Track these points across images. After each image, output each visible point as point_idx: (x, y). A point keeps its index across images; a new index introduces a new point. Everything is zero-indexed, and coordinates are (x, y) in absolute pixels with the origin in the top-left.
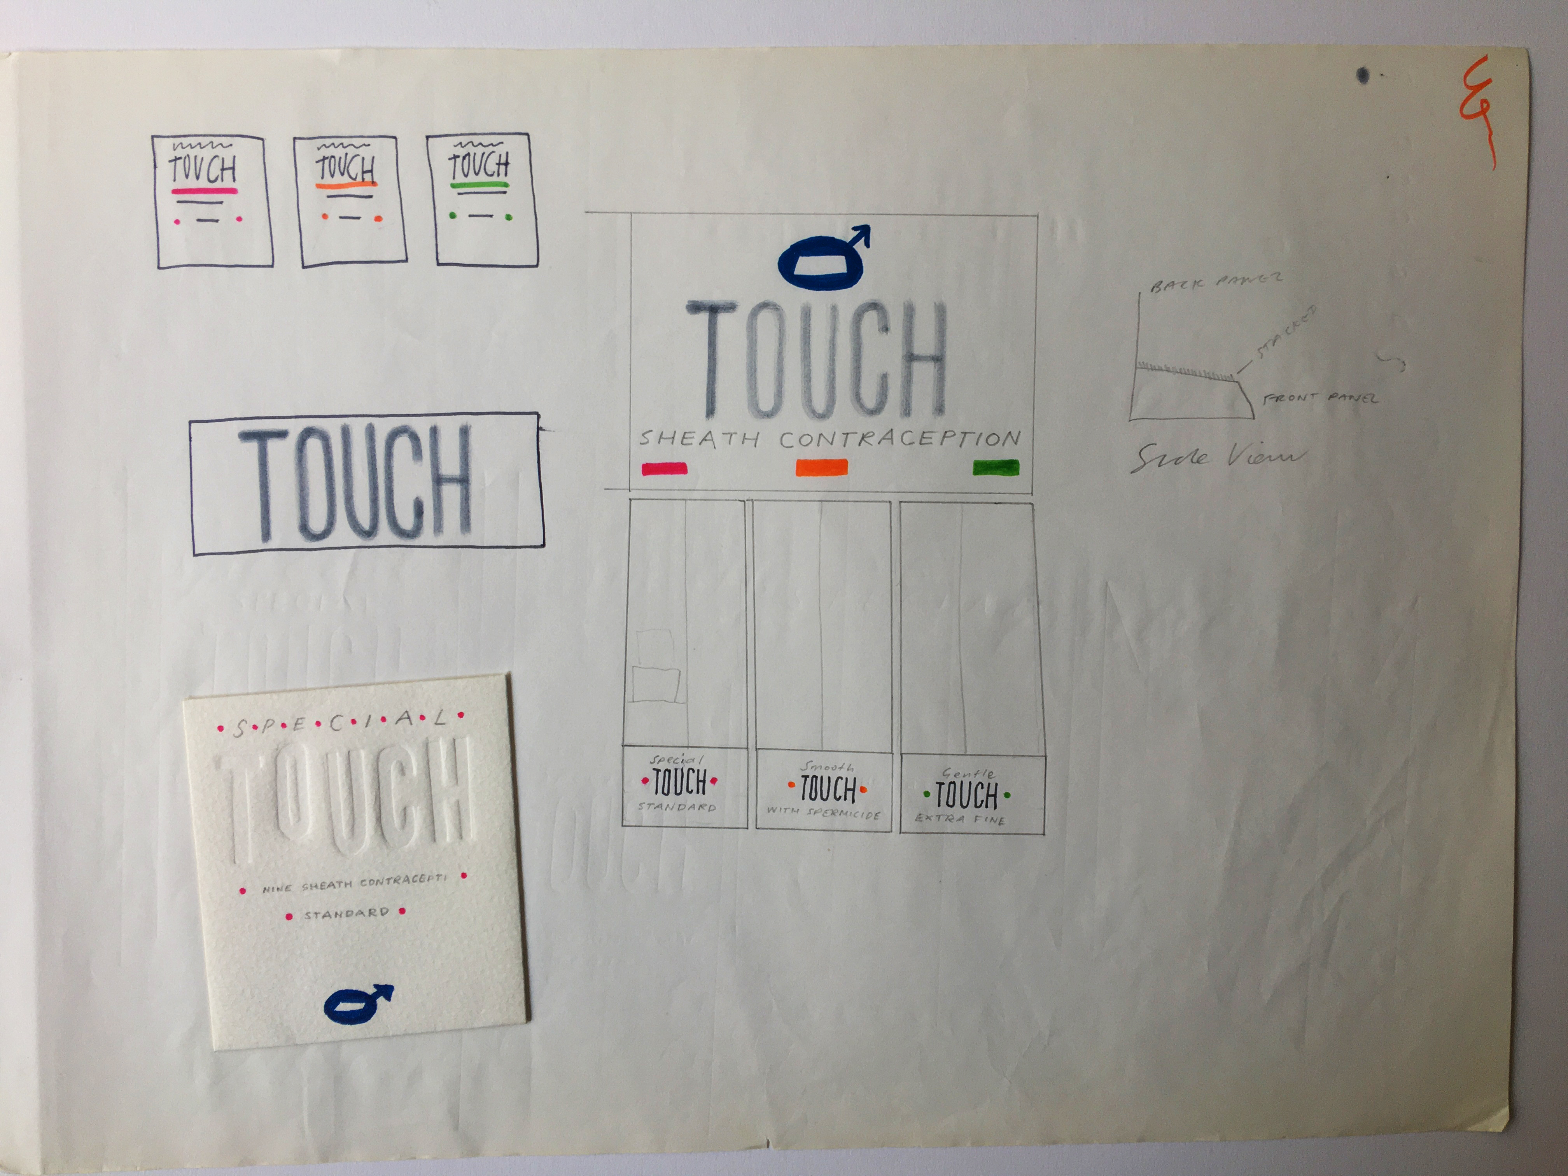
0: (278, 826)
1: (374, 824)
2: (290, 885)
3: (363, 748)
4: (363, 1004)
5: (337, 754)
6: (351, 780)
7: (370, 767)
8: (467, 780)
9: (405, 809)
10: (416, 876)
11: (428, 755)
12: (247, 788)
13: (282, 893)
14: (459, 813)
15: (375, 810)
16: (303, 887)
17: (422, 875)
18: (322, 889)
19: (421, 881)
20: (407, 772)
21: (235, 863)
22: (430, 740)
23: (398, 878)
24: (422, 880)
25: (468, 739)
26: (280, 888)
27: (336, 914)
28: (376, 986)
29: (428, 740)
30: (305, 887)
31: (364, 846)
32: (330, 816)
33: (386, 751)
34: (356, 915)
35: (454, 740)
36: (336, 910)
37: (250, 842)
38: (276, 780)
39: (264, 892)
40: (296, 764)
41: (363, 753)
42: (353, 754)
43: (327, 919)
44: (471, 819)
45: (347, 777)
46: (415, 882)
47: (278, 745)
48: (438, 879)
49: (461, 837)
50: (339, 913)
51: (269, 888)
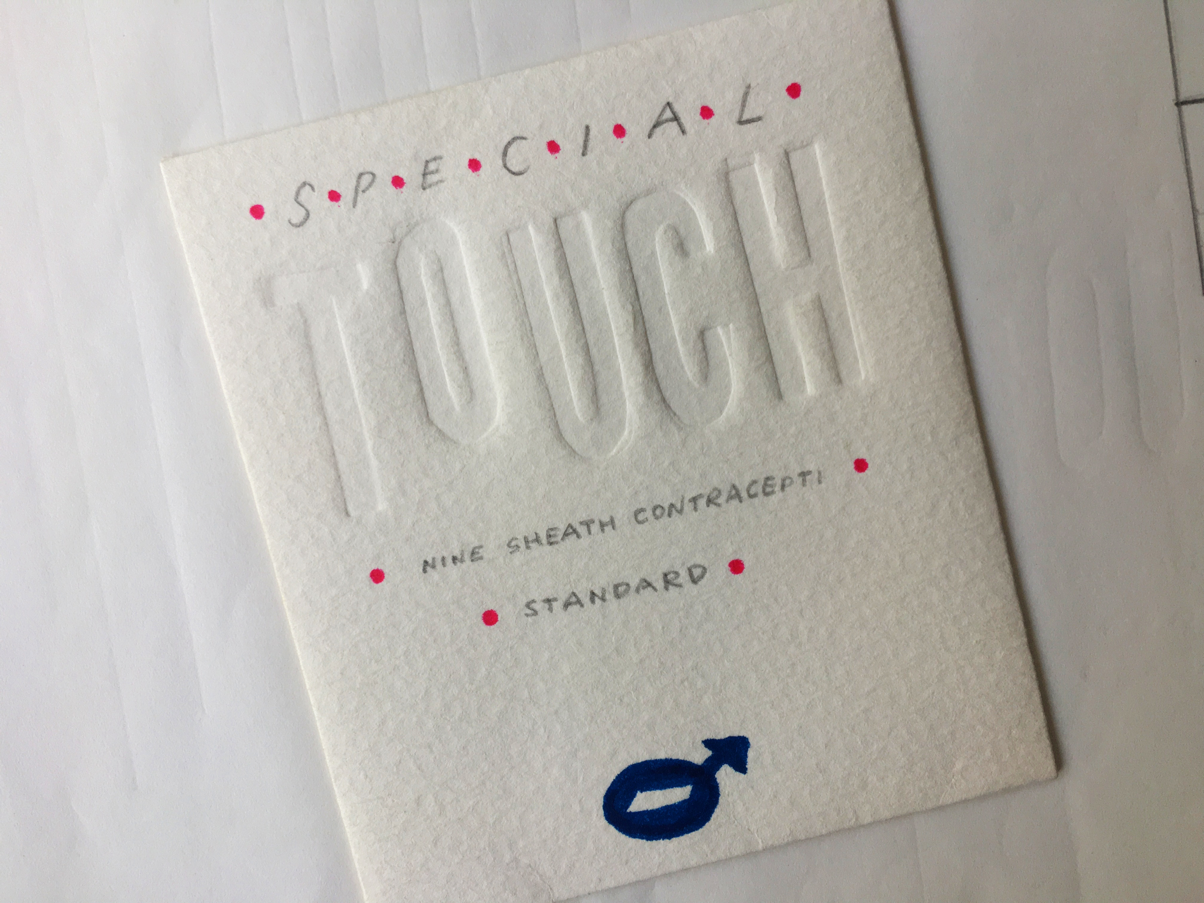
0: (427, 418)
1: (640, 379)
2: (481, 547)
3: (585, 205)
4: (689, 788)
5: (531, 229)
6: (572, 285)
7: (608, 248)
8: (831, 246)
9: (702, 334)
10: (754, 482)
11: (732, 203)
12: (343, 342)
13: (464, 566)
14: (825, 323)
15: (637, 345)
16: (509, 545)
17: (767, 479)
18: (551, 544)
19: (766, 494)
20: (691, 247)
21: (347, 514)
22: (732, 163)
23: (715, 494)
24: (768, 489)
25: (818, 149)
26: (459, 557)
27: (593, 594)
28: (709, 743)
29: (727, 165)
30: (512, 546)
31: (626, 433)
32: (540, 376)
33: (638, 206)
34: (637, 590)
35: (787, 154)
36: (590, 587)
37: (374, 462)
38: (403, 312)
39: (425, 571)
40: (441, 270)
41: (586, 219)
42: (566, 225)
43: (574, 608)
44: (854, 334)
45: (561, 277)
46: (755, 496)
47: (393, 231)
48: (804, 481)
49: (838, 379)
50: (598, 592)
51: (434, 559)
